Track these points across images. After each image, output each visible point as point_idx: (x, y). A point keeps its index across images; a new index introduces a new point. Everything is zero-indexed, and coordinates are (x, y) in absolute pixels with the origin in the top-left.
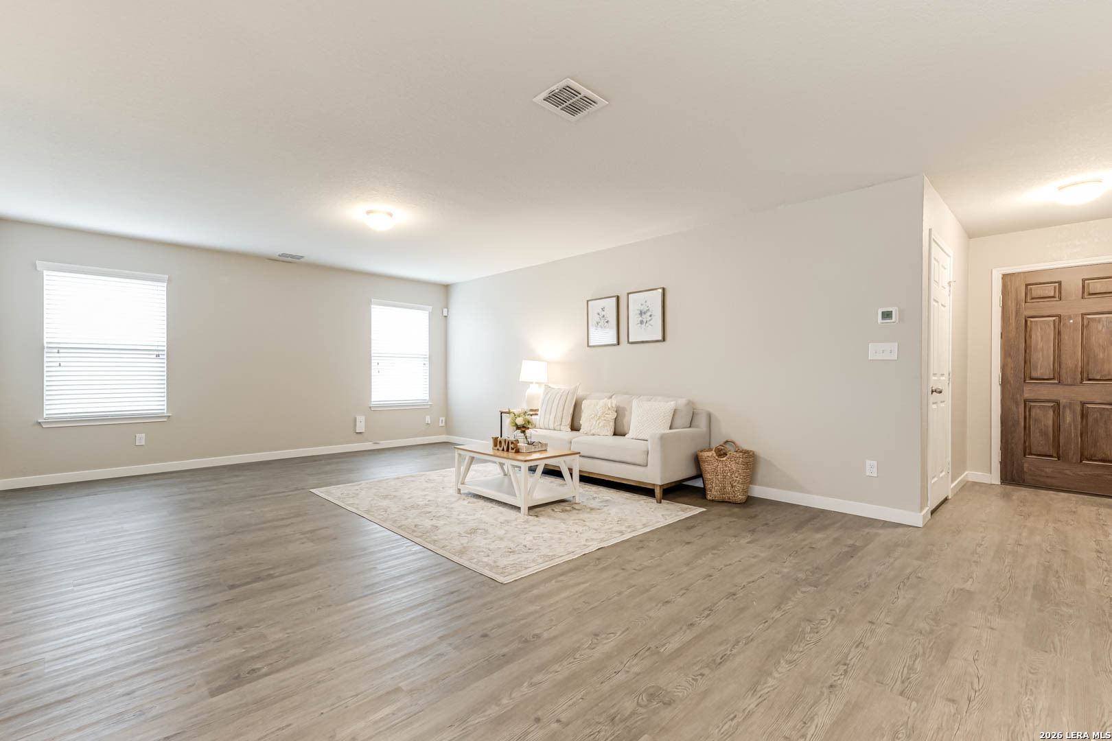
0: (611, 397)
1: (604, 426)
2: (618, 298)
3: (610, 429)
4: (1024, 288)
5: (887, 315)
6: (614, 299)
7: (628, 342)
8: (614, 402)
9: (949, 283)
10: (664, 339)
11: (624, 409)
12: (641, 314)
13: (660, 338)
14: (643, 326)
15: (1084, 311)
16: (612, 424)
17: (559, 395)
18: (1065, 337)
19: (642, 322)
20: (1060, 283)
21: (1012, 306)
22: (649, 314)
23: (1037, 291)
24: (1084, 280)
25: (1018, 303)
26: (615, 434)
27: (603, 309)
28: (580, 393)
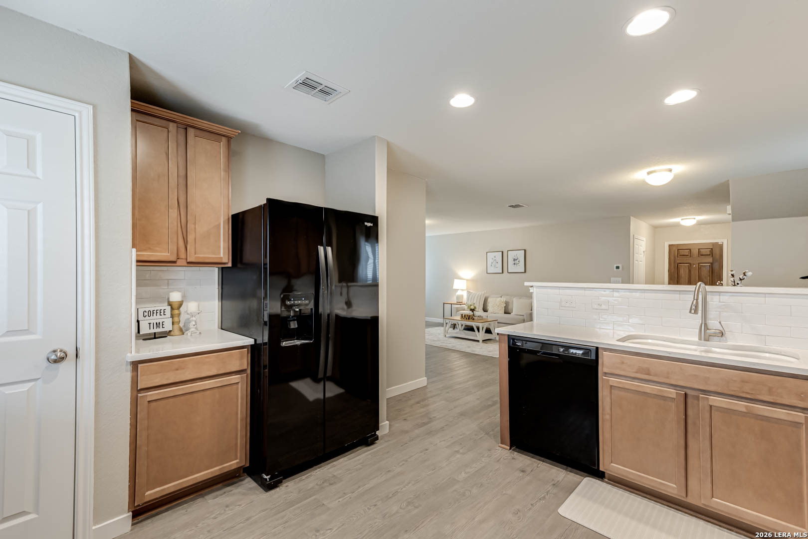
0: (501, 297)
1: (500, 310)
2: (502, 252)
3: (503, 311)
4: (677, 250)
5: (618, 268)
6: (501, 253)
7: (508, 272)
8: (504, 299)
9: (644, 252)
10: (525, 272)
11: (508, 302)
12: (514, 260)
13: (523, 271)
14: (515, 265)
15: (699, 262)
16: (504, 309)
17: (477, 296)
18: (692, 273)
19: (514, 264)
20: (690, 250)
21: (672, 258)
22: (518, 260)
23: (682, 252)
24: (699, 249)
25: (675, 258)
26: (505, 313)
27: (495, 257)
28: (486, 295)
